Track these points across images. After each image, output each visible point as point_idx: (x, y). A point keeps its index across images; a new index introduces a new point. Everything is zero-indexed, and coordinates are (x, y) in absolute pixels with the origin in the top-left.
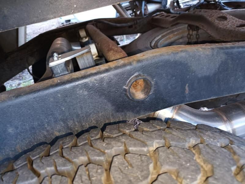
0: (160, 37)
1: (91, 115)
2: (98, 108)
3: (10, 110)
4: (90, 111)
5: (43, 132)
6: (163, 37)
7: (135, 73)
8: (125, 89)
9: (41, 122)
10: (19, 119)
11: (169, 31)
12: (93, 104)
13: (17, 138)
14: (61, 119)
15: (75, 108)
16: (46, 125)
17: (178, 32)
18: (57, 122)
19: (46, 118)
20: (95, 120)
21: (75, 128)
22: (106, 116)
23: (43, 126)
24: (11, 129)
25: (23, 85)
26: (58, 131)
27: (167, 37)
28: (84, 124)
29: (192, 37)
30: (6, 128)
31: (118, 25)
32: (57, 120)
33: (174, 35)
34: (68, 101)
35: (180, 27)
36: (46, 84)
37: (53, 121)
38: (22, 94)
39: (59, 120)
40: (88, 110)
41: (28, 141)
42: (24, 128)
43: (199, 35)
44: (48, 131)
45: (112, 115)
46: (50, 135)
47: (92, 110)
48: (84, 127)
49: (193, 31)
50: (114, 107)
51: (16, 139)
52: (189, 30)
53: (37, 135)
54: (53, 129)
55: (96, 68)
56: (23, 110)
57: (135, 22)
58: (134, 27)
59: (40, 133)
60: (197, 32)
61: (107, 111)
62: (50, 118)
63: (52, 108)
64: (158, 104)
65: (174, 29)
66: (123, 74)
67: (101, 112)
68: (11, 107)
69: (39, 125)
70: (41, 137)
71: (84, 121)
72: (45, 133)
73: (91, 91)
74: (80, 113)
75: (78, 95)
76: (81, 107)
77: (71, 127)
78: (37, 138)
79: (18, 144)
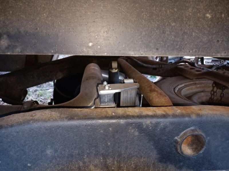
0: (183, 85)
1: (133, 159)
2: (143, 152)
3: (58, 131)
4: (133, 153)
5: (79, 163)
6: (186, 86)
7: (191, 126)
8: (176, 140)
9: (81, 152)
10: (62, 142)
11: (192, 82)
12: (140, 147)
13: (51, 162)
14: (102, 154)
15: (120, 146)
16: (86, 156)
17: (201, 86)
18: (97, 155)
19: (89, 149)
20: (135, 164)
21: (112, 167)
22: (147, 163)
23: (82, 157)
24: (50, 151)
25: (39, 92)
26: (94, 166)
27: (190, 87)
28: (122, 165)
29: (215, 94)
30: (46, 148)
31: (145, 65)
32: (98, 154)
33: (196, 87)
34: (116, 137)
35: (204, 82)
36: (99, 113)
37: (93, 154)
38: (75, 118)
39: (100, 154)
40: (132, 152)
41: (60, 168)
42: (62, 153)
43: (223, 94)
44: (84, 163)
45: (154, 164)
46: (85, 168)
47: (136, 153)
48: (121, 168)
49: (217, 88)
50: (158, 156)
51: (49, 163)
52: (213, 87)
53: (72, 163)
54: (91, 162)
55: (149, 109)
56: (70, 135)
57: (160, 66)
58: (157, 70)
59: (76, 163)
60: (223, 91)
61: (150, 158)
62: (93, 150)
63: (99, 140)
64: (203, 165)
65: (197, 82)
66: (179, 124)
67: (144, 158)
68: (61, 128)
69: (79, 154)
70: (75, 167)
71: (123, 162)
72: (81, 164)
73: (142, 133)
74: (123, 152)
75: (128, 134)
76: (126, 147)
77: (109, 165)
78: (71, 167)
79: (49, 169)
